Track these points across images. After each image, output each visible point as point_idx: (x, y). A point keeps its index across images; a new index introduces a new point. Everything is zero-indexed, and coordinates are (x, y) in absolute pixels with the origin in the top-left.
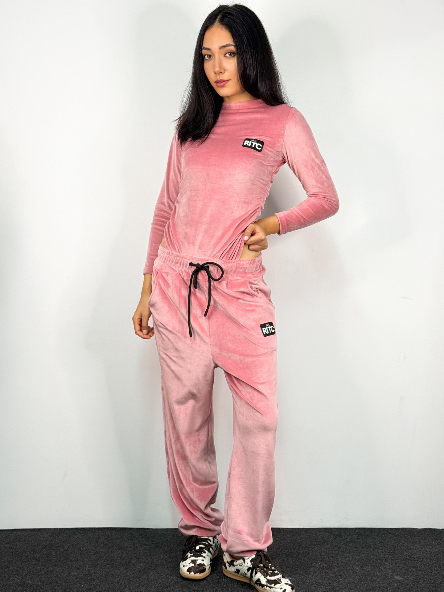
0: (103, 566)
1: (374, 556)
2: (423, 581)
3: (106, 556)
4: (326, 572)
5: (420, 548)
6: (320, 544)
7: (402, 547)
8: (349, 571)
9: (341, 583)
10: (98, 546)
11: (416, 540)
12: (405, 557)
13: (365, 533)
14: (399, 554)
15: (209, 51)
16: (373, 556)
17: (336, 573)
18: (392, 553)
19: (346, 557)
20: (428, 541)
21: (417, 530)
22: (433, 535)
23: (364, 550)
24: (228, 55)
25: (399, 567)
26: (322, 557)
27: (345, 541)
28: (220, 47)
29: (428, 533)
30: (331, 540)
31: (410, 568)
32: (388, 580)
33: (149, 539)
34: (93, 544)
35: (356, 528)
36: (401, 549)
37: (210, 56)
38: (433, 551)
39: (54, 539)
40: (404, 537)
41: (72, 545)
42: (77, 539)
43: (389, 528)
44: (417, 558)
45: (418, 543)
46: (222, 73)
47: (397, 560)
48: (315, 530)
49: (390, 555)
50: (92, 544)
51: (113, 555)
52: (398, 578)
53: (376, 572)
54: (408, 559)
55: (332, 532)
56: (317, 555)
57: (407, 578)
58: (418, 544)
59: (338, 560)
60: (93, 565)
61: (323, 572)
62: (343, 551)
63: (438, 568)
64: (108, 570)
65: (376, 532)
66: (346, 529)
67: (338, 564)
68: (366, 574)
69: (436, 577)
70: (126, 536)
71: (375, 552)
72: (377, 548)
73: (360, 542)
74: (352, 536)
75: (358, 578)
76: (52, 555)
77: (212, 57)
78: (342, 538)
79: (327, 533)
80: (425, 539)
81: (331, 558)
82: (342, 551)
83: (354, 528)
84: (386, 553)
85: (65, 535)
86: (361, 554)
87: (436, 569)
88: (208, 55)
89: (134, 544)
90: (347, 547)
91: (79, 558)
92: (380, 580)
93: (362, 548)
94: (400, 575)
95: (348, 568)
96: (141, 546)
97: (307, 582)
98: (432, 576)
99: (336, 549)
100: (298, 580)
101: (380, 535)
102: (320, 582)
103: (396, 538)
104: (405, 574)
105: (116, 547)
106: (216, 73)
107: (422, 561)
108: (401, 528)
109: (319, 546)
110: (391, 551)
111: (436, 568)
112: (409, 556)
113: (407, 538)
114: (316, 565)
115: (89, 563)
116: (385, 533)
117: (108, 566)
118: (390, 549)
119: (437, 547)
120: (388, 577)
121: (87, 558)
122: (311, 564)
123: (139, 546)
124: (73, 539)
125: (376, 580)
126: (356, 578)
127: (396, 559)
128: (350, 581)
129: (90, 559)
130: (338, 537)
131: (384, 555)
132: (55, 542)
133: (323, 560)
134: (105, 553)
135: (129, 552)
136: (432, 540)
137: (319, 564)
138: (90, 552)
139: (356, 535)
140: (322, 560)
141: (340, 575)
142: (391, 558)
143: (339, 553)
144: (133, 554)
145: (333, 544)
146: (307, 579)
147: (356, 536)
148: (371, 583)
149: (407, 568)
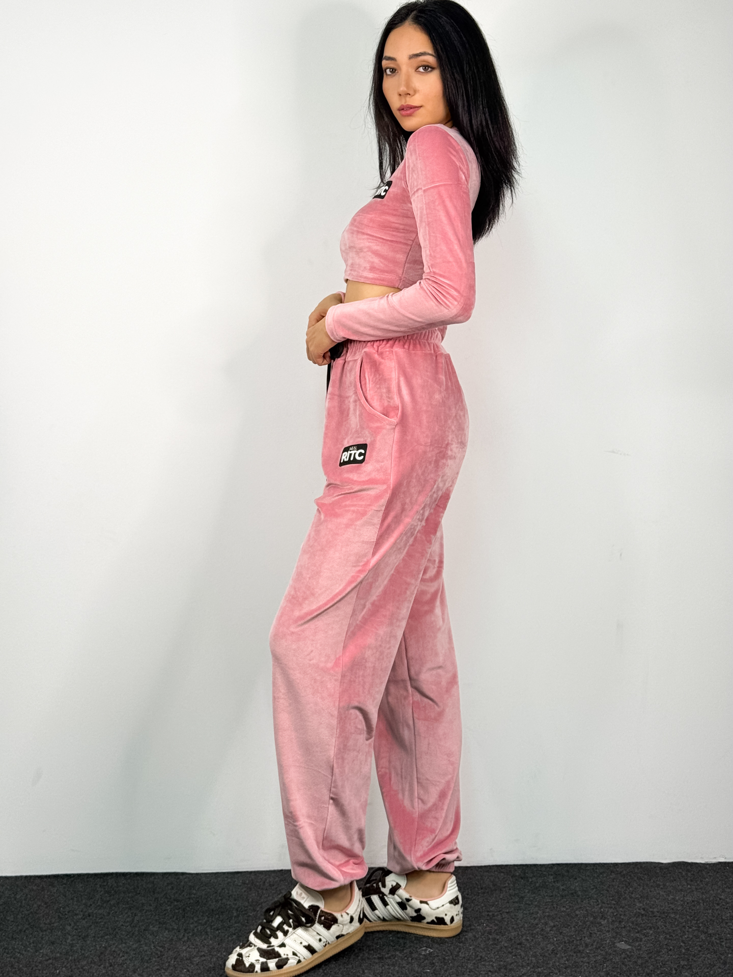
0: (98, 938)
1: (583, 910)
2: (666, 950)
3: (105, 921)
4: (494, 939)
5: (665, 896)
6: (488, 892)
7: (632, 893)
8: (537, 936)
9: (521, 957)
10: (91, 905)
11: (658, 883)
12: (638, 910)
13: (568, 871)
14: (627, 907)
15: (393, 61)
16: (580, 911)
17: (513, 941)
18: (614, 904)
19: (533, 913)
20: (679, 884)
21: (661, 865)
22: (689, 874)
23: (565, 900)
24: (421, 69)
25: (625, 927)
26: (490, 914)
27: (532, 886)
28: (410, 56)
29: (681, 871)
30: (507, 885)
31: (645, 930)
32: (604, 949)
33: (183, 891)
34: (84, 901)
35: (553, 865)
36: (631, 898)
37: (393, 71)
38: (688, 900)
39: (13, 895)
40: (638, 878)
41: (46, 903)
42: (54, 893)
43: (611, 864)
44: (658, 912)
45: (662, 886)
46: (409, 94)
47: (622, 917)
48: (480, 870)
49: (611, 908)
50: (82, 900)
51: (116, 919)
52: (623, 946)
53: (585, 937)
54: (642, 915)
55: (510, 871)
56: (481, 910)
57: (639, 945)
58: (662, 888)
59: (518, 919)
60: (79, 936)
61: (489, 939)
62: (528, 902)
63: (695, 928)
64: (106, 945)
65: (588, 870)
66: (535, 865)
67: (517, 924)
68: (567, 942)
69: (690, 943)
70: (144, 886)
71: (585, 903)
72: (588, 897)
73: (558, 888)
74: (545, 878)
75: (551, 947)
76: (9, 920)
77: (397, 71)
78: (528, 881)
79: (502, 874)
80: (675, 880)
81: (505, 915)
82: (526, 904)
83: (549, 865)
84: (604, 905)
85: (35, 888)
86: (558, 907)
87: (690, 930)
88: (390, 69)
89: (156, 899)
90: (535, 897)
91: (55, 925)
92: (590, 950)
93: (562, 896)
94: (626, 942)
95: (535, 932)
96: (169, 903)
97: (460, 955)
98: (683, 942)
99: (517, 900)
100: (444, 953)
101: (595, 875)
102: (483, 956)
103: (623, 880)
104: (636, 940)
105: (124, 906)
106: (400, 95)
107: (667, 916)
108: (633, 863)
109: (485, 895)
110: (613, 902)
111: (691, 928)
112: (644, 909)
113: (642, 880)
114: (478, 927)
115: (74, 932)
116: (604, 872)
117: (106, 937)
118: (611, 898)
119: (695, 893)
120: (604, 945)
121: (70, 925)
122: (470, 925)
123: (165, 902)
124: (49, 893)
125: (583, 950)
126: (547, 947)
127: (621, 915)
128: (535, 952)
129: (75, 927)
130: (520, 879)
131: (601, 908)
132: (15, 899)
133: (491, 919)
134: (104, 915)
135: (146, 912)
136: (686, 882)
137: (483, 925)
138: (76, 915)
139: (552, 875)
140: (488, 918)
141: (520, 944)
142: (613, 913)
143: (519, 907)
144: (153, 917)
145: (511, 891)
146: (460, 952)
147: (552, 877)
148: (575, 955)
149: (639, 929)
